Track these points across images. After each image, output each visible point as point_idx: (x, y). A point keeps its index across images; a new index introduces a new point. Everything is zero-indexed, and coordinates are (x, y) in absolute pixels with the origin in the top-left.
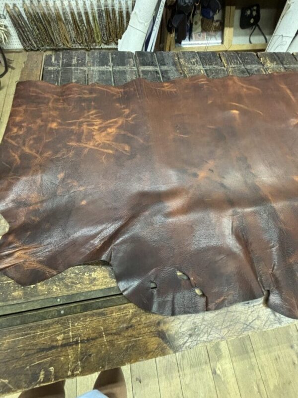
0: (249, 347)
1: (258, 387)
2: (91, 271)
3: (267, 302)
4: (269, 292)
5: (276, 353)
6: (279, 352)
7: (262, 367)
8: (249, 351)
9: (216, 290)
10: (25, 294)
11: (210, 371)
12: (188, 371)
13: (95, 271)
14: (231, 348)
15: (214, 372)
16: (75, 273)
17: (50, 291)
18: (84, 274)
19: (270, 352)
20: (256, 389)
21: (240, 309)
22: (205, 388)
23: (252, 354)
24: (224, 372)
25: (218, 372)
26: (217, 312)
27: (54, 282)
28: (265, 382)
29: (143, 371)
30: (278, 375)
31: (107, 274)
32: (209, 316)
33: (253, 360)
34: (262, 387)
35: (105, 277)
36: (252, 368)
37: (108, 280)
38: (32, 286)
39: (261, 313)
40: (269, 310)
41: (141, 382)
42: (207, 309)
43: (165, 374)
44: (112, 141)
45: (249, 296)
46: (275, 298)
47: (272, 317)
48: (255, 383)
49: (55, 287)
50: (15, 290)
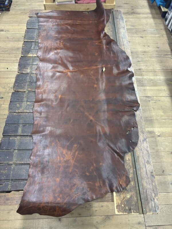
0: (150, 118)
1: (163, 119)
2: (126, 160)
3: (136, 111)
4: (133, 110)
5: (152, 108)
6: (151, 107)
7: (157, 115)
8: (151, 119)
9: (132, 124)
10: (132, 181)
11: (159, 138)
12: (159, 148)
13: (126, 159)
14: (150, 126)
15: (159, 136)
16: (127, 165)
17: (132, 173)
18: (127, 163)
19: (151, 111)
20: (164, 120)
21: (137, 119)
22: (165, 142)
23: (152, 118)
24: (159, 132)
25: (159, 134)
26: (138, 125)
27: (129, 172)
28: (162, 116)
29: (160, 169)
30: (159, 110)
31: (127, 155)
32: (139, 127)
33: (154, 118)
34: (163, 118)
35: (128, 156)
36: (157, 119)
37: (129, 155)
38: (130, 179)
39: (138, 113)
40: (137, 111)
41: (164, 171)
42: (137, 127)
43: (160, 158)
44: (71, 152)
45: (134, 115)
46: (135, 109)
47: (139, 111)
48: (162, 120)
49: (131, 172)
50: (131, 184)
